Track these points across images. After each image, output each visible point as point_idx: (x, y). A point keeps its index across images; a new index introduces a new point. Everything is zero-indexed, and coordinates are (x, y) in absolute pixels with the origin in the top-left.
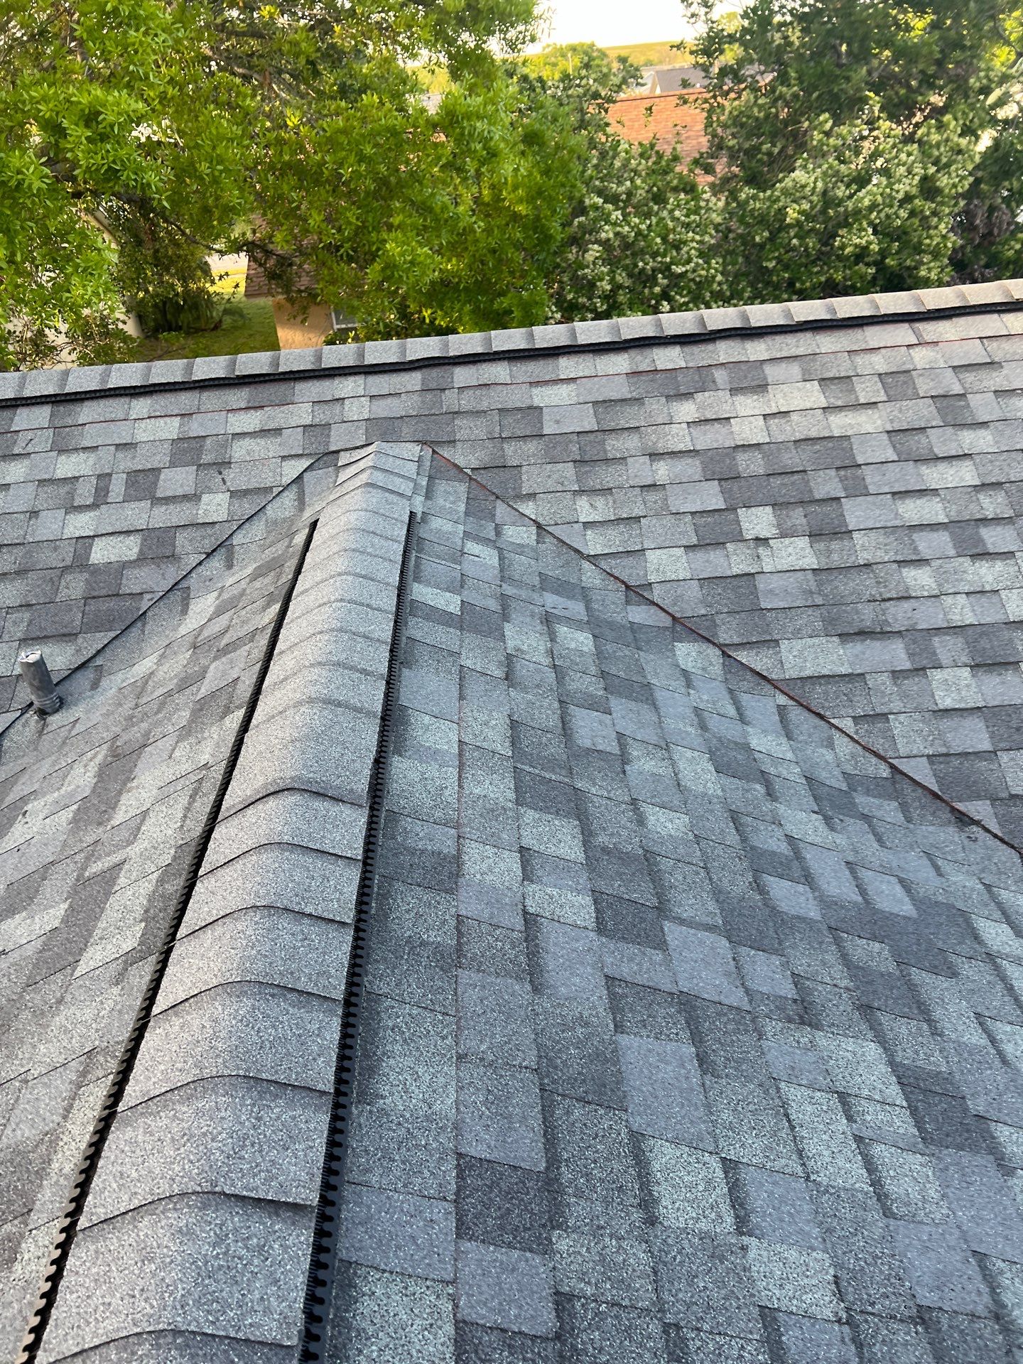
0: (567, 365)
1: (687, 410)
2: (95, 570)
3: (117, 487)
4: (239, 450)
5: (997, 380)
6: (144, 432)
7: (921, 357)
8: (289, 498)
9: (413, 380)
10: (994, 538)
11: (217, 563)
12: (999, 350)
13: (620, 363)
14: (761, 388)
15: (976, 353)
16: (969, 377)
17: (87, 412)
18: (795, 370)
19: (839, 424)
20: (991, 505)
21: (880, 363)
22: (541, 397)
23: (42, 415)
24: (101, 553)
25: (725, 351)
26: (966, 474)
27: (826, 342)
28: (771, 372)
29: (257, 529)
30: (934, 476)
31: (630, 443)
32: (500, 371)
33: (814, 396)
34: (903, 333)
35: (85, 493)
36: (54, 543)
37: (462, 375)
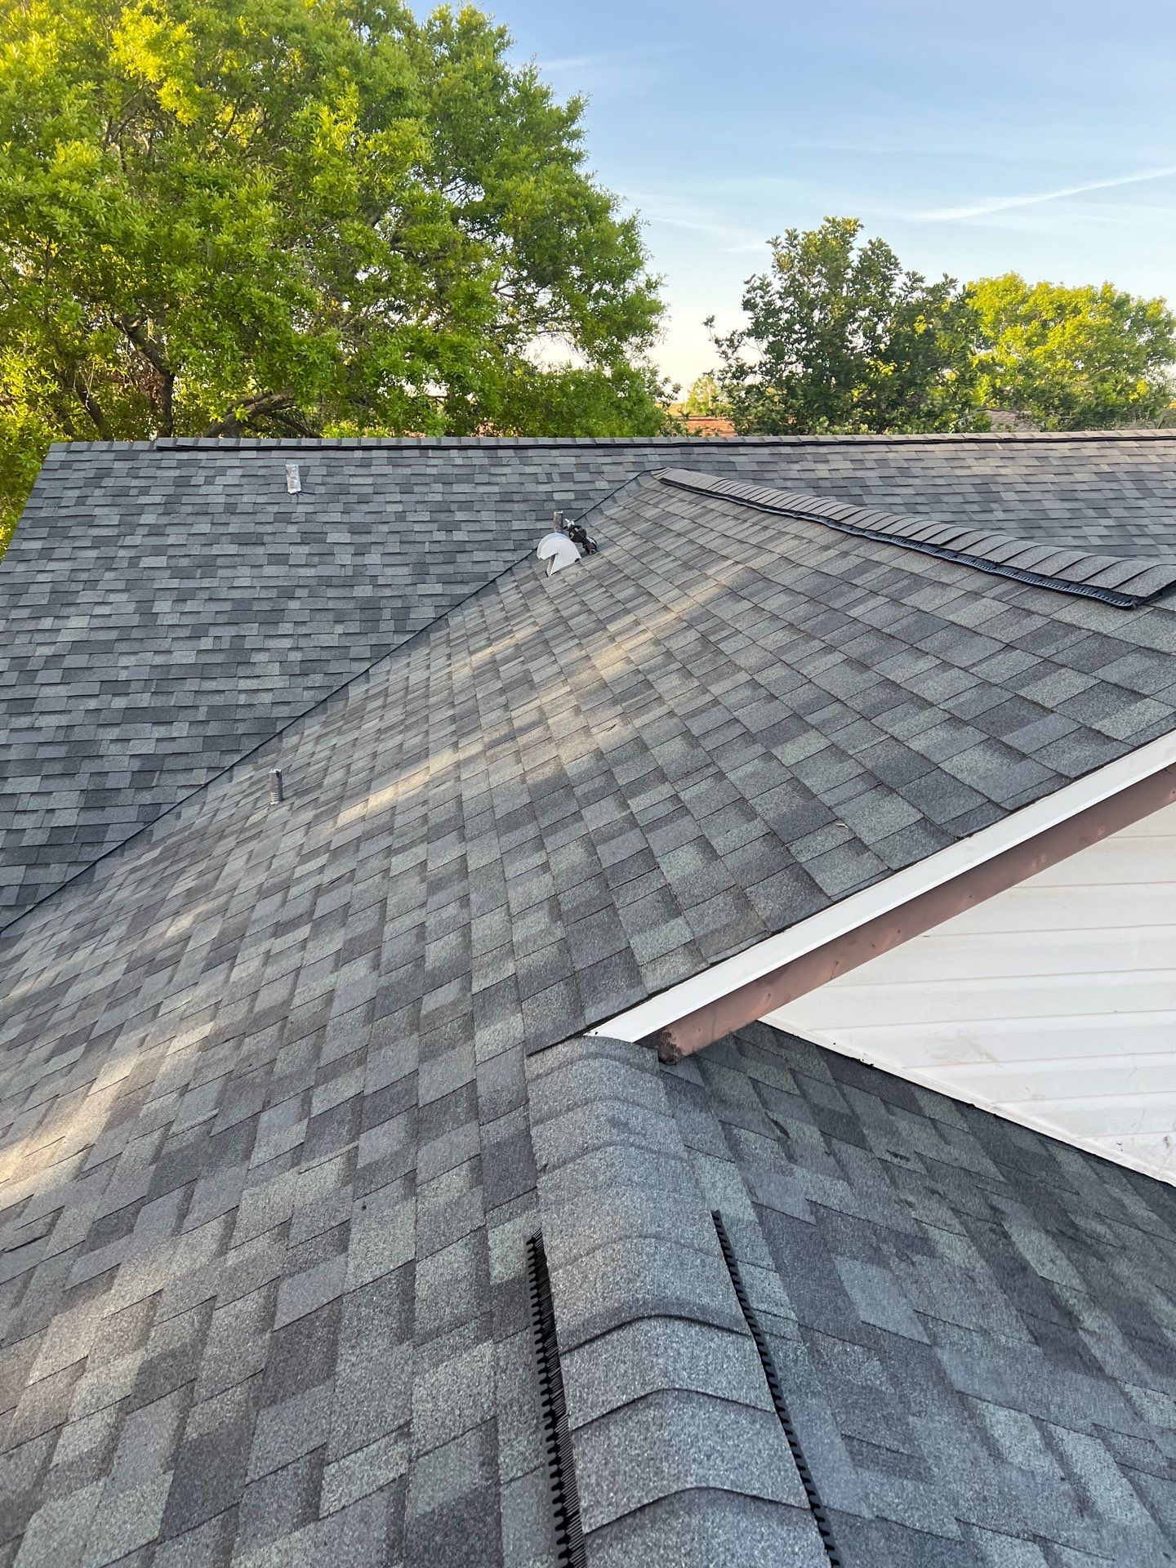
0: (742, 450)
1: (797, 467)
2: (557, 502)
3: (556, 478)
4: (605, 468)
5: (923, 464)
6: (559, 461)
7: (891, 455)
8: (633, 484)
9: (677, 450)
10: (920, 508)
11: (609, 502)
12: (921, 455)
13: (766, 450)
14: (827, 461)
15: (914, 455)
16: (911, 463)
17: (531, 452)
18: (840, 457)
19: (859, 474)
20: (919, 499)
21: (874, 456)
22: (732, 459)
23: (511, 452)
24: (556, 496)
25: (809, 449)
26: (911, 491)
27: (852, 449)
28: (830, 457)
29: (623, 493)
30: (897, 490)
31: (775, 475)
32: (714, 450)
33: (849, 465)
34: (884, 448)
35: (543, 478)
36: (536, 493)
37: (696, 450)
